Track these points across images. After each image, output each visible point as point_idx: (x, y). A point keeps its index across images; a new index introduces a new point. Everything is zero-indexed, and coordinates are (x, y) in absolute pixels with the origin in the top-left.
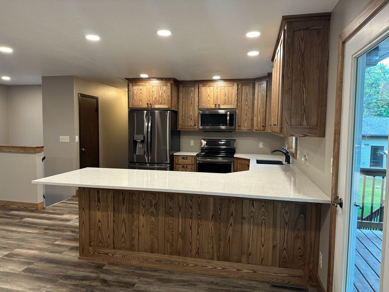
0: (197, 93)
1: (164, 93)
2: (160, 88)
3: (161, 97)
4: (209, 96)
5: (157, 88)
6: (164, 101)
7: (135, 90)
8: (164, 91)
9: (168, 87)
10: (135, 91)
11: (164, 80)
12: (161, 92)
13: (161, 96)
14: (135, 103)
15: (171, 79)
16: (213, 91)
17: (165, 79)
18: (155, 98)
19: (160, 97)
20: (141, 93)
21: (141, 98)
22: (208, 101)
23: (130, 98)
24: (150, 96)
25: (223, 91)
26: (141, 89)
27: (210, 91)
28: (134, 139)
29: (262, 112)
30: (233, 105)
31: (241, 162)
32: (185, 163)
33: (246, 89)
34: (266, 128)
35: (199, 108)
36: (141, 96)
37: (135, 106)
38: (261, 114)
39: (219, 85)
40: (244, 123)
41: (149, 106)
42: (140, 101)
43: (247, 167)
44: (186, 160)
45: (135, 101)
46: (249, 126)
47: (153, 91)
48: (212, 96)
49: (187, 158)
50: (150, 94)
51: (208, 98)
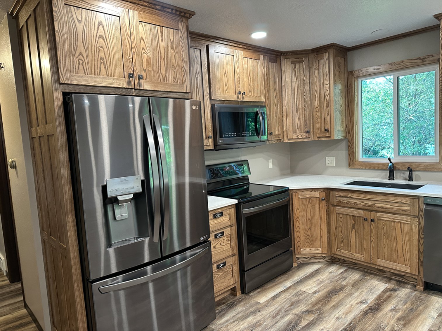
0: (206, 63)
1: (172, 48)
2: (160, 34)
3: (164, 59)
4: (225, 73)
5: (153, 30)
6: (173, 72)
7: (80, 22)
8: (172, 43)
9: (180, 34)
10: (80, 27)
11: (169, 10)
12: (162, 44)
13: (163, 56)
14: (81, 66)
15: (185, 13)
16: (231, 63)
17: (172, 10)
18: (149, 61)
19: (162, 60)
20: (100, 37)
21: (102, 54)
23: (59, 47)
24: (134, 50)
25: (245, 66)
26: (100, 24)
27: (227, 64)
28: (110, 194)
29: (302, 108)
30: (261, 96)
31: (301, 197)
32: (219, 227)
33: (274, 68)
34: (312, 134)
35: (212, 98)
36: (102, 47)
37: (83, 80)
38: (301, 112)
39: (239, 53)
40: (274, 129)
41: (133, 83)
42: (102, 65)
43: (318, 201)
44: (221, 219)
45: (81, 62)
46: (280, 133)
47: (142, 38)
48: (230, 73)
49: (221, 214)
50: (133, 45)
51: (226, 79)
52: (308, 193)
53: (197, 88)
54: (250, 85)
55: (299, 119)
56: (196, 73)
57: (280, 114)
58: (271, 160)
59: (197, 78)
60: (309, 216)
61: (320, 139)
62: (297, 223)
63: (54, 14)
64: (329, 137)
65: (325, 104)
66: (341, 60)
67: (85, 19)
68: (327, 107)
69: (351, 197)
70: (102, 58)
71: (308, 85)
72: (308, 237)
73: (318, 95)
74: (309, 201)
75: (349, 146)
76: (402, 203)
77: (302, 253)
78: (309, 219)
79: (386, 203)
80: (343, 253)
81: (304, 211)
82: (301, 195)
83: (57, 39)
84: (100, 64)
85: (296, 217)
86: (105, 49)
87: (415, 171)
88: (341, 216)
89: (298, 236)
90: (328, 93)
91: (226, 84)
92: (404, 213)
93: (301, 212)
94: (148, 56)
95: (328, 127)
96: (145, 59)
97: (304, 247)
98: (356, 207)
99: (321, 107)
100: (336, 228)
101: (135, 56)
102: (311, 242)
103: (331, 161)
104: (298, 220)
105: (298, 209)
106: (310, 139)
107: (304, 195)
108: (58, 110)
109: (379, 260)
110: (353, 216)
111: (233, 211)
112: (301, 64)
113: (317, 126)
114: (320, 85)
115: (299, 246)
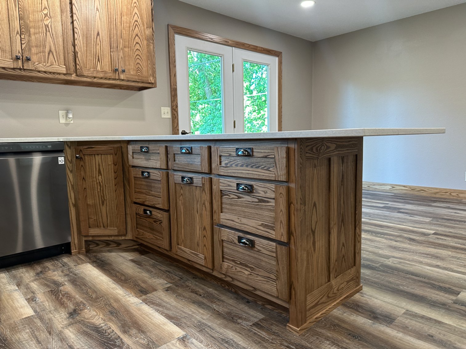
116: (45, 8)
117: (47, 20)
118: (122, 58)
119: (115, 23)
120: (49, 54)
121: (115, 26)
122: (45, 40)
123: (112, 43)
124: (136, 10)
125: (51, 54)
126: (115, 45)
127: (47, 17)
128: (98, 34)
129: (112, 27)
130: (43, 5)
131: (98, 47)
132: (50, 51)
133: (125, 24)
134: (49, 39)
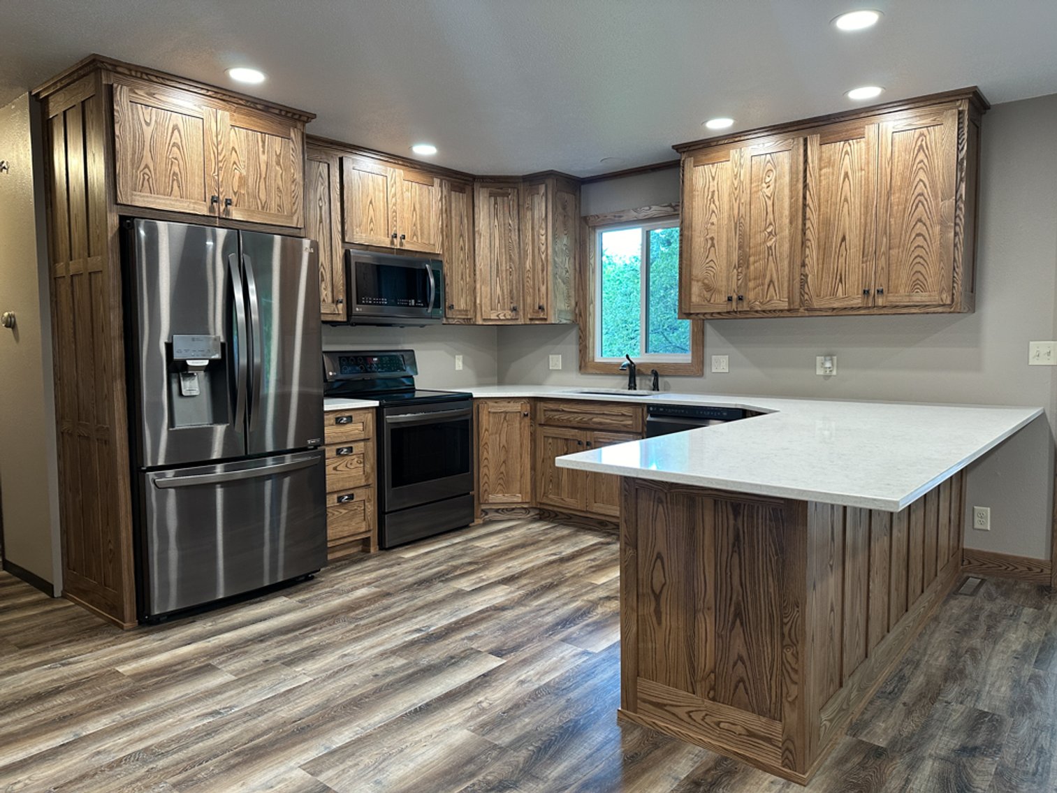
0: (338, 185)
1: (278, 163)
2: (260, 144)
3: (265, 178)
4: (371, 202)
5: (250, 139)
6: (278, 198)
7: (148, 124)
8: (278, 156)
9: (292, 145)
10: (148, 131)
11: (277, 112)
12: (263, 158)
13: (263, 176)
14: (146, 182)
15: (300, 116)
16: (381, 188)
17: (281, 110)
18: (243, 181)
19: (262, 180)
20: (175, 145)
21: (176, 169)
22: (371, 221)
23: (119, 156)
24: (221, 165)
25: (407, 195)
26: (175, 128)
27: (374, 189)
28: (177, 356)
29: (507, 270)
30: (434, 245)
31: (493, 410)
32: (344, 439)
33: (459, 202)
34: (521, 313)
35: (347, 240)
36: (176, 159)
37: (148, 202)
38: (504, 276)
39: (397, 174)
40: (459, 301)
41: (217, 210)
42: (175, 183)
43: (518, 418)
44: (349, 427)
45: (147, 177)
46: (469, 308)
47: (233, 148)
48: (380, 205)
49: (350, 419)
50: (220, 158)
51: (371, 212)
52: (505, 404)
53: (321, 222)
54: (415, 225)
55: (502, 288)
56: (321, 199)
57: (470, 277)
58: (461, 356)
59: (321, 207)
60: (504, 442)
61: (533, 322)
62: (485, 453)
63: (116, 114)
64: (546, 319)
65: (540, 267)
66: (568, 197)
67: (156, 121)
68: (543, 271)
69: (563, 411)
70: (175, 174)
71: (517, 233)
72: (502, 476)
73: (530, 251)
74: (505, 418)
75: (580, 337)
76: (623, 415)
77: (490, 501)
78: (504, 446)
79: (605, 417)
80: (551, 500)
81: (496, 433)
82: (493, 407)
83: (117, 146)
84: (173, 180)
85: (483, 443)
86: (181, 162)
87: (662, 376)
88: (550, 440)
89: (486, 475)
90: (543, 248)
91: (371, 219)
92: (625, 429)
93: (492, 434)
94: (241, 174)
95: (543, 302)
96: (237, 178)
97: (495, 491)
98: (569, 425)
99: (534, 270)
100: (543, 461)
101: (222, 173)
102: (505, 483)
103: (556, 361)
104: (486, 446)
105: (486, 430)
106: (519, 322)
107: (497, 407)
108: (112, 238)
109: (595, 504)
110: (565, 439)
111: (370, 418)
112: (506, 198)
113: (529, 300)
114: (533, 235)
115: (486, 490)
116: (771, 224)
117: (771, 240)
118: (882, 268)
119: (874, 212)
120: (769, 286)
121: (874, 217)
122: (765, 269)
123: (866, 247)
124: (922, 175)
125: (771, 285)
126: (872, 250)
127: (771, 236)
128: (844, 239)
129: (869, 221)
130: (768, 220)
131: (842, 260)
132: (771, 281)
133: (896, 208)
134: (772, 265)
